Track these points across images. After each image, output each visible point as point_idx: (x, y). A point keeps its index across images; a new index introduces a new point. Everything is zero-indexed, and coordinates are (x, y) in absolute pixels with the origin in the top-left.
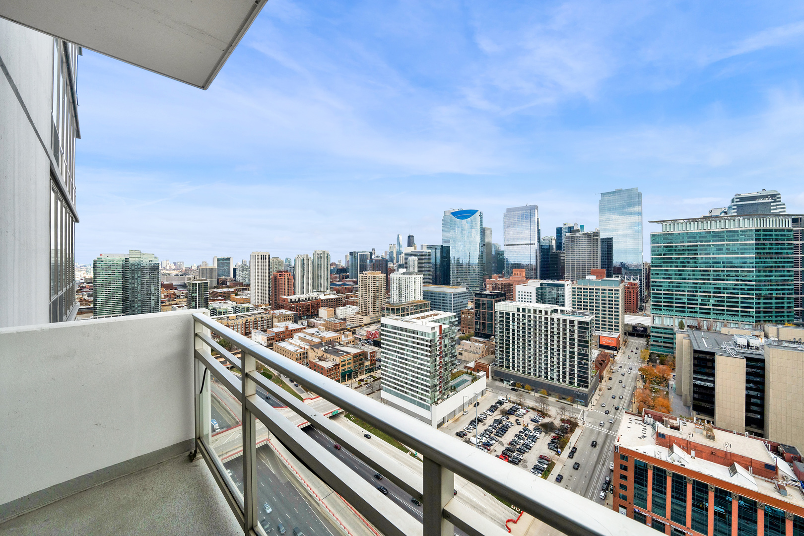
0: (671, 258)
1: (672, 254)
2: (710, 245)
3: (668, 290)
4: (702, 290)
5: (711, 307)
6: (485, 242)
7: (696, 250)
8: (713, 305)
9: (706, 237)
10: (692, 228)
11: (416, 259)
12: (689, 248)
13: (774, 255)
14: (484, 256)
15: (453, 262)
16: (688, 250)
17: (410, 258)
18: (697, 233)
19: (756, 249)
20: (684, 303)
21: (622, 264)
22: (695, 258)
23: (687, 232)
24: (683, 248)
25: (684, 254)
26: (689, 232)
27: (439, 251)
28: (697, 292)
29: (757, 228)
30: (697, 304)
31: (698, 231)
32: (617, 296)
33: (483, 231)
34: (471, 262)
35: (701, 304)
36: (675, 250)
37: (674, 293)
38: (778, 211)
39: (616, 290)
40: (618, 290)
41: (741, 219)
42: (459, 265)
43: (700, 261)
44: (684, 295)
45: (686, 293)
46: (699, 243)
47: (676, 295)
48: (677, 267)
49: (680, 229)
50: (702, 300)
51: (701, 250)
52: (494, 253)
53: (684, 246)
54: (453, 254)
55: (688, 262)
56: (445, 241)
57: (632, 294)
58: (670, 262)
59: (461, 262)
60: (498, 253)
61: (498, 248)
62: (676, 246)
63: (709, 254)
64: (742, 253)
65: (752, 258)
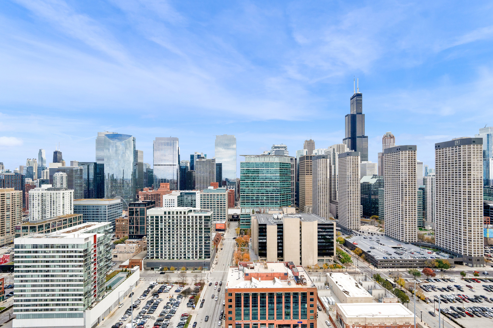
0: (249, 176)
1: (249, 174)
2: (264, 170)
3: (248, 193)
4: (261, 192)
5: (265, 201)
6: (137, 161)
7: (259, 172)
8: (266, 200)
9: (262, 165)
10: (257, 160)
11: (65, 175)
12: (256, 171)
13: (285, 175)
14: (137, 173)
15: (107, 177)
16: (256, 172)
17: (57, 173)
18: (259, 163)
19: (280, 172)
20: (254, 200)
21: (227, 179)
22: (258, 176)
23: (255, 162)
24: (254, 170)
25: (254, 174)
27: (92, 167)
28: (259, 193)
29: (280, 162)
30: (259, 200)
32: (224, 198)
33: (136, 153)
34: (125, 178)
35: (261, 200)
36: (251, 172)
37: (250, 195)
38: (286, 154)
39: (224, 195)
40: (225, 195)
41: (275, 157)
42: (113, 180)
43: (260, 177)
44: (254, 196)
45: (255, 195)
46: (260, 168)
47: (251, 196)
48: (251, 180)
49: (252, 160)
50: (261, 198)
51: (261, 172)
52: (145, 171)
53: (254, 169)
54: (107, 171)
55: (256, 178)
56: (98, 159)
57: (232, 197)
58: (249, 178)
59: (115, 177)
60: (148, 171)
61: (149, 167)
62: (251, 170)
63: (263, 174)
64: (275, 174)
65: (278, 176)
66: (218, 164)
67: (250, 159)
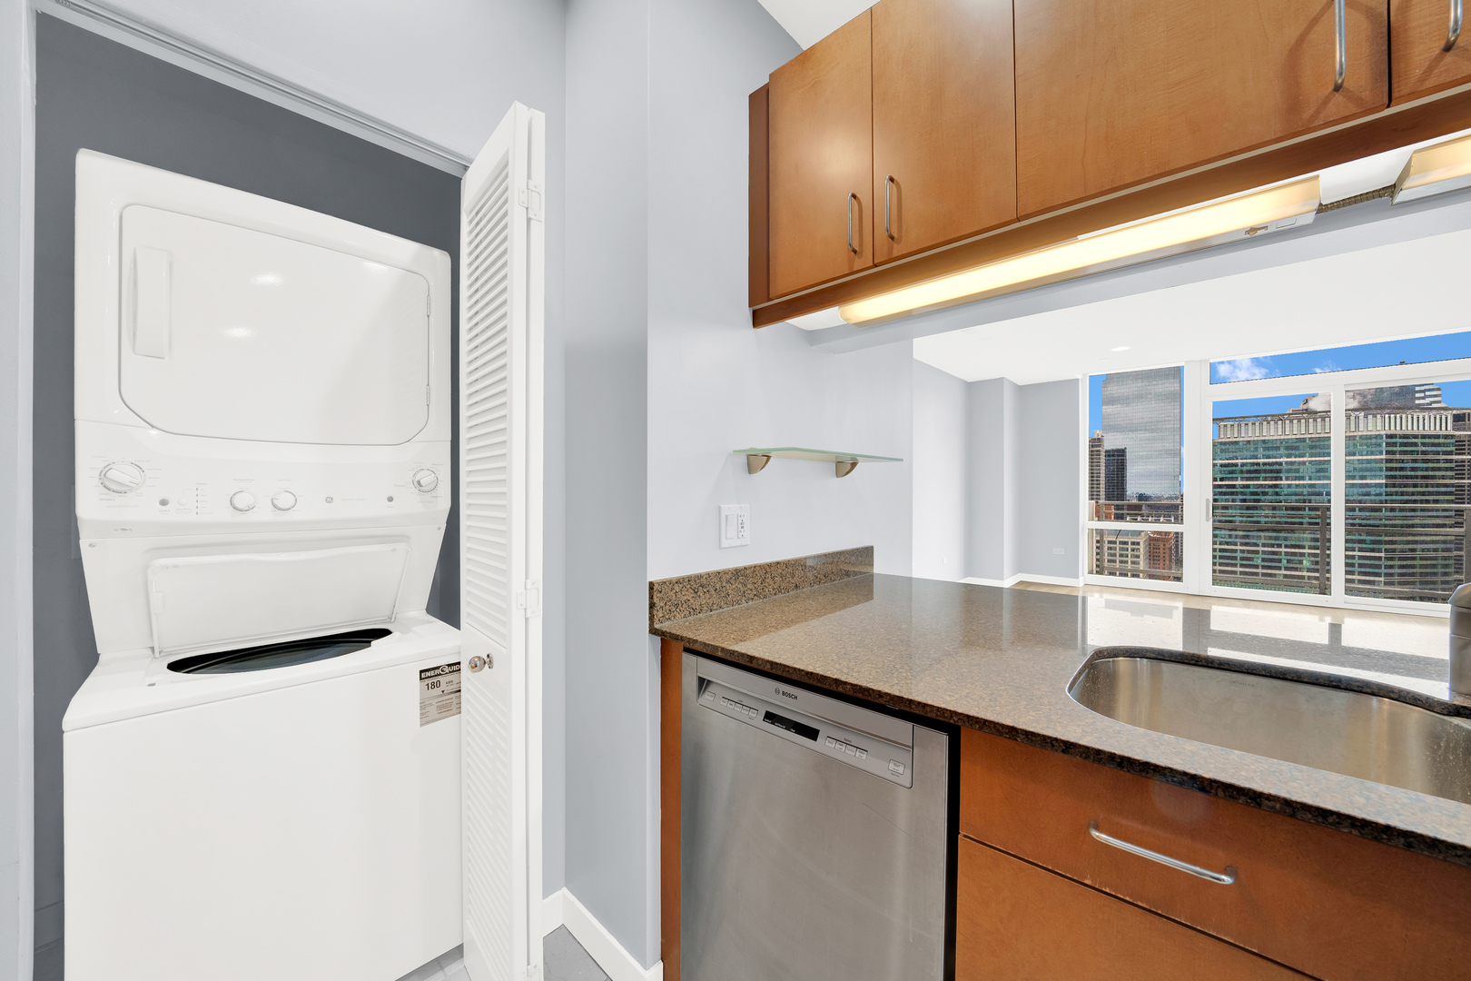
0: (1234, 486)
1: (1236, 479)
2: (1304, 463)
3: (1227, 543)
4: (1288, 543)
5: (1305, 573)
7: (1279, 471)
8: (1309, 570)
9: (1297, 448)
10: (1272, 432)
12: (1267, 467)
13: (1419, 481)
16: (1265, 471)
18: (1281, 441)
19: (1388, 469)
20: (1257, 567)
21: (1141, 497)
22: (1276, 486)
23: (1263, 438)
24: (1255, 467)
25: (1258, 479)
26: (1267, 438)
28: (1279, 546)
29: (1389, 433)
30: (1279, 568)
31: (1282, 437)
32: (1136, 553)
35: (1286, 569)
36: (1242, 472)
37: (1239, 548)
38: (1428, 400)
39: (1133, 543)
40: (1138, 544)
41: (1362, 415)
43: (1286, 491)
44: (1257, 552)
45: (1261, 549)
46: (1284, 460)
47: (1242, 551)
48: (1244, 501)
49: (1250, 433)
50: (1288, 561)
51: (1288, 471)
53: (1258, 464)
55: (1265, 494)
57: (1162, 551)
58: (1232, 493)
62: (1243, 465)
63: (1302, 478)
64: (1362, 478)
65: (1379, 485)
66: (1113, 451)
67: (1239, 431)
